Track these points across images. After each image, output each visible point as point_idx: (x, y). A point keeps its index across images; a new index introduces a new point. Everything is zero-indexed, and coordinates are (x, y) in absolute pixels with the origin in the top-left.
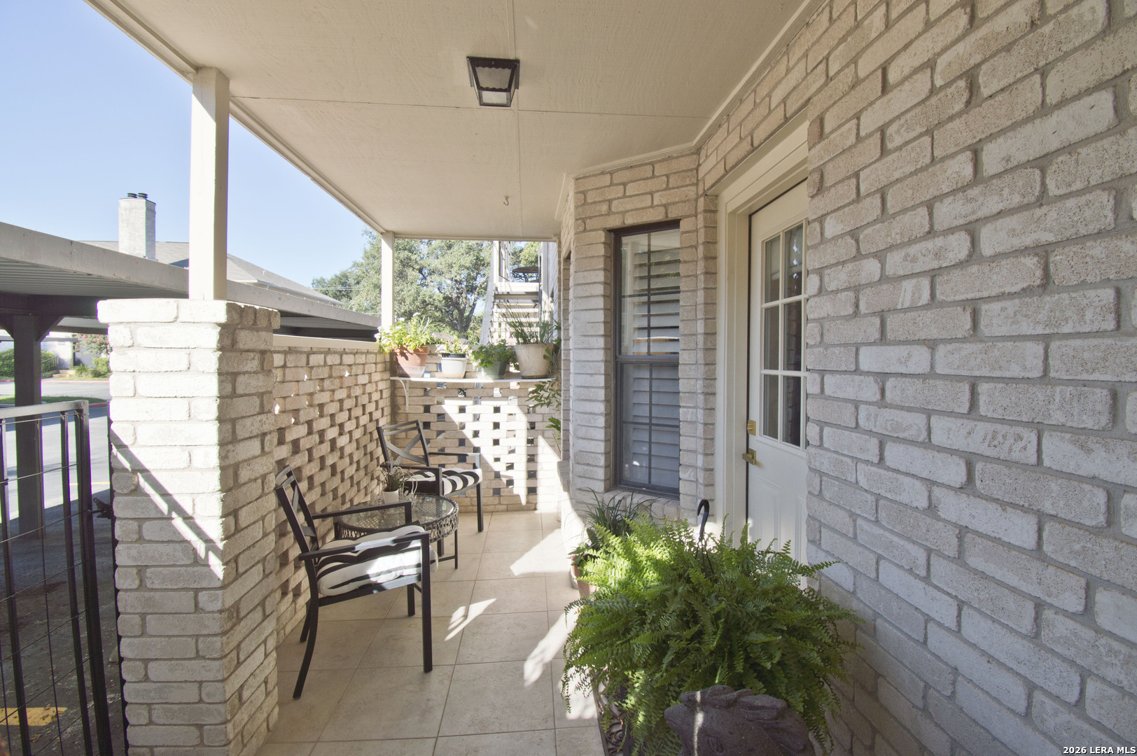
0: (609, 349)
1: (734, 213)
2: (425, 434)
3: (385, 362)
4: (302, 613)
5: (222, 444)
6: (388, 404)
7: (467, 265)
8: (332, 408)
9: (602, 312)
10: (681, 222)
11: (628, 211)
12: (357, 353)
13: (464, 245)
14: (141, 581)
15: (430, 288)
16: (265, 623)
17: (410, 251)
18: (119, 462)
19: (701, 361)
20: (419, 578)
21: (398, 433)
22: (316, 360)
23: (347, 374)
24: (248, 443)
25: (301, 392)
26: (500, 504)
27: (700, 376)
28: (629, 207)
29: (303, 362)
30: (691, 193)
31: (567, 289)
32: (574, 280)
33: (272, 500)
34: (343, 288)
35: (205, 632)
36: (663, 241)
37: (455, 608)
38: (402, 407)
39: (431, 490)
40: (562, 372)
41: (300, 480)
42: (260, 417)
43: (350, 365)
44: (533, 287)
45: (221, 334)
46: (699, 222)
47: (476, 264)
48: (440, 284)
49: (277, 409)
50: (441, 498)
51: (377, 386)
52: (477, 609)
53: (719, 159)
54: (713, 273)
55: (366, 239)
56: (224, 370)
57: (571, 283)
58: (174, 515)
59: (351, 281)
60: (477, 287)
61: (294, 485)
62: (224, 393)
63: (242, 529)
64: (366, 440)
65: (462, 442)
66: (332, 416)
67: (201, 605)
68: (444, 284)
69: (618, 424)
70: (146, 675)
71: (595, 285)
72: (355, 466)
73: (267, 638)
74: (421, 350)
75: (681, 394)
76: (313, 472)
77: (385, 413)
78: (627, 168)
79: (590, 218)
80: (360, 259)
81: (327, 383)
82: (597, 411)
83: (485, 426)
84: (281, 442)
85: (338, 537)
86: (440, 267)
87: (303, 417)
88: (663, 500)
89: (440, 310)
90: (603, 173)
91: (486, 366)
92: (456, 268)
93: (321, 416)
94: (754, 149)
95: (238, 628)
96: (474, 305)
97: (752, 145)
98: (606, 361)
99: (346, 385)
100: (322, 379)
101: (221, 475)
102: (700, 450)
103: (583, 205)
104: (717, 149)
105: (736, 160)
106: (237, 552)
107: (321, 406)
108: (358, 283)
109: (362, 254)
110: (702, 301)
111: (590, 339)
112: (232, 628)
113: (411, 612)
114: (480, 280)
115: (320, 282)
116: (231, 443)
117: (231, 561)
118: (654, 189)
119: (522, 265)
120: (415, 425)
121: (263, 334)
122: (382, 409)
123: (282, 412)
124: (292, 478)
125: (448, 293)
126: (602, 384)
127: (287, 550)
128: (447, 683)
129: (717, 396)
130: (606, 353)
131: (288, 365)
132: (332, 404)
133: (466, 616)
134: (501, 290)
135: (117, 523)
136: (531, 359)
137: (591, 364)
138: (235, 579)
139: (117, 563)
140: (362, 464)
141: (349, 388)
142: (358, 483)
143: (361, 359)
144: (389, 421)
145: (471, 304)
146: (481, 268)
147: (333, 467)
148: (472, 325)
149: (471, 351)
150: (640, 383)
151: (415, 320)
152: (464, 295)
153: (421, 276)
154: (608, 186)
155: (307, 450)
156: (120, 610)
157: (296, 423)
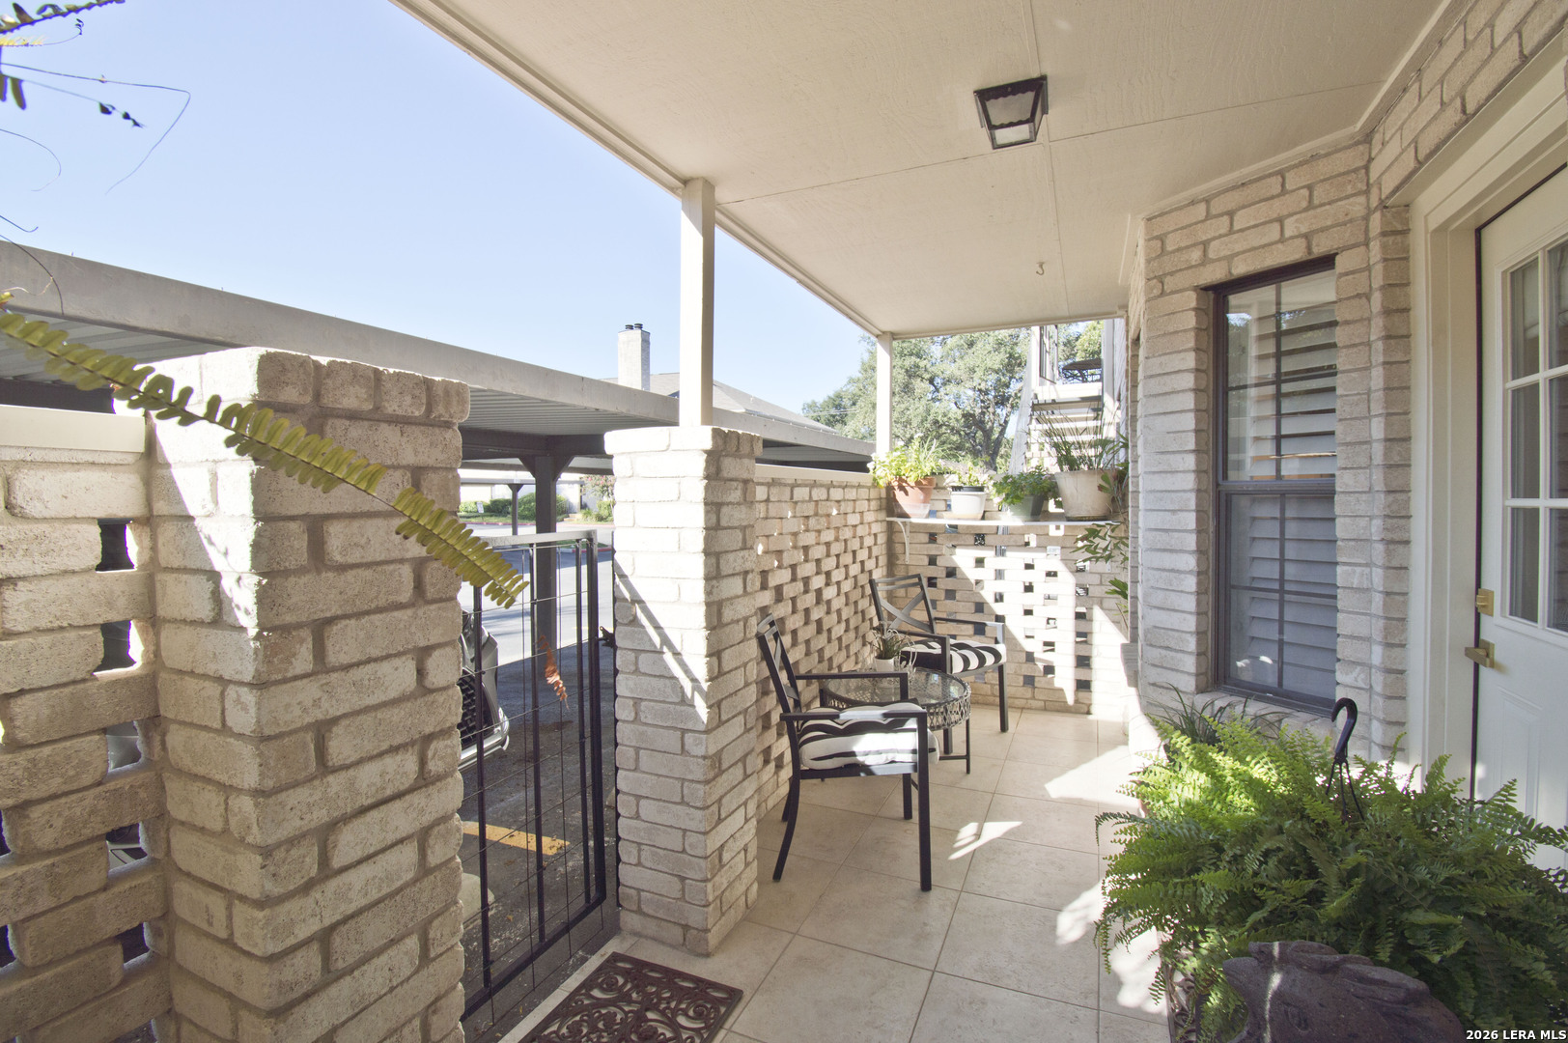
0: (1206, 472)
1: (1442, 228)
2: (930, 593)
3: (880, 499)
4: (785, 790)
5: (708, 578)
6: (884, 552)
7: (996, 367)
8: (818, 552)
9: (1192, 415)
10: (1338, 258)
11: (1237, 254)
12: (846, 486)
13: (991, 339)
14: (636, 714)
15: (944, 404)
16: (746, 783)
17: (919, 356)
18: (621, 591)
19: (1379, 486)
20: (915, 768)
21: (896, 589)
22: (801, 493)
23: (835, 512)
24: (731, 580)
25: (784, 532)
26: (1033, 698)
27: (1376, 512)
28: (1238, 248)
29: (787, 497)
30: (1357, 208)
31: (1135, 386)
32: (1145, 371)
33: (754, 644)
34: (837, 411)
35: (690, 777)
36: (1300, 294)
37: (965, 823)
38: (901, 557)
39: (936, 664)
40: (1130, 510)
41: (783, 634)
42: (742, 553)
43: (838, 502)
44: (1091, 389)
45: (707, 461)
46: (1372, 254)
47: (1009, 364)
48: (958, 397)
49: (760, 549)
50: (949, 676)
51: (870, 528)
52: (994, 830)
53: (1405, 144)
54: (1403, 337)
55: (865, 346)
56: (710, 501)
57: (1140, 375)
58: (665, 649)
59: (846, 402)
60: (1010, 396)
61: (776, 636)
62: (709, 525)
63: (726, 673)
64: (855, 595)
65: (980, 607)
66: (818, 561)
67: (686, 747)
68: (963, 397)
69: (1222, 591)
70: (637, 812)
71: (1179, 376)
72: (843, 625)
73: (747, 800)
74: (924, 482)
75: (1339, 543)
76: (797, 626)
77: (880, 564)
78: (1234, 188)
79: (1172, 274)
80: (856, 374)
81: (812, 522)
82: (1182, 566)
83: (1011, 588)
84: (764, 587)
85: (823, 704)
86: (957, 373)
87: (787, 561)
88: (1304, 716)
89: (958, 432)
90: (1193, 203)
91: (1012, 503)
92: (979, 373)
93: (806, 560)
94: (1467, 116)
95: (720, 780)
96: (1006, 422)
97: (1464, 111)
98: (1198, 491)
99: (833, 525)
100: (807, 517)
101: (706, 611)
102: (1378, 636)
103: (1159, 256)
104: (1401, 128)
105: (1436, 141)
106: (720, 697)
107: (806, 549)
108: (854, 404)
109: (858, 367)
110: (1381, 385)
111: (1172, 457)
112: (714, 779)
113: (908, 815)
114: (1014, 386)
115: (812, 406)
116: (715, 578)
117: (715, 706)
118: (1285, 213)
119: (1078, 359)
120: (916, 580)
121: (746, 461)
122: (877, 558)
123: (766, 552)
124: (775, 629)
125: (968, 408)
126: (1193, 525)
127: (769, 712)
128: (949, 910)
129: (1413, 545)
130: (1199, 480)
131: (772, 499)
132: (817, 547)
133: (978, 836)
134: (1041, 399)
135: (618, 652)
136: (1081, 492)
137: (1173, 495)
138: (718, 727)
139: (618, 692)
140: (852, 625)
141: (837, 529)
142: (848, 647)
143: (851, 494)
144: (885, 573)
145: (1002, 422)
146: (1017, 369)
147: (819, 622)
148: (1002, 451)
149: (992, 482)
150: (1260, 525)
151: (917, 444)
152: (991, 410)
153: (932, 388)
154: (1202, 221)
155: (791, 599)
156: (619, 741)
157: (780, 567)
